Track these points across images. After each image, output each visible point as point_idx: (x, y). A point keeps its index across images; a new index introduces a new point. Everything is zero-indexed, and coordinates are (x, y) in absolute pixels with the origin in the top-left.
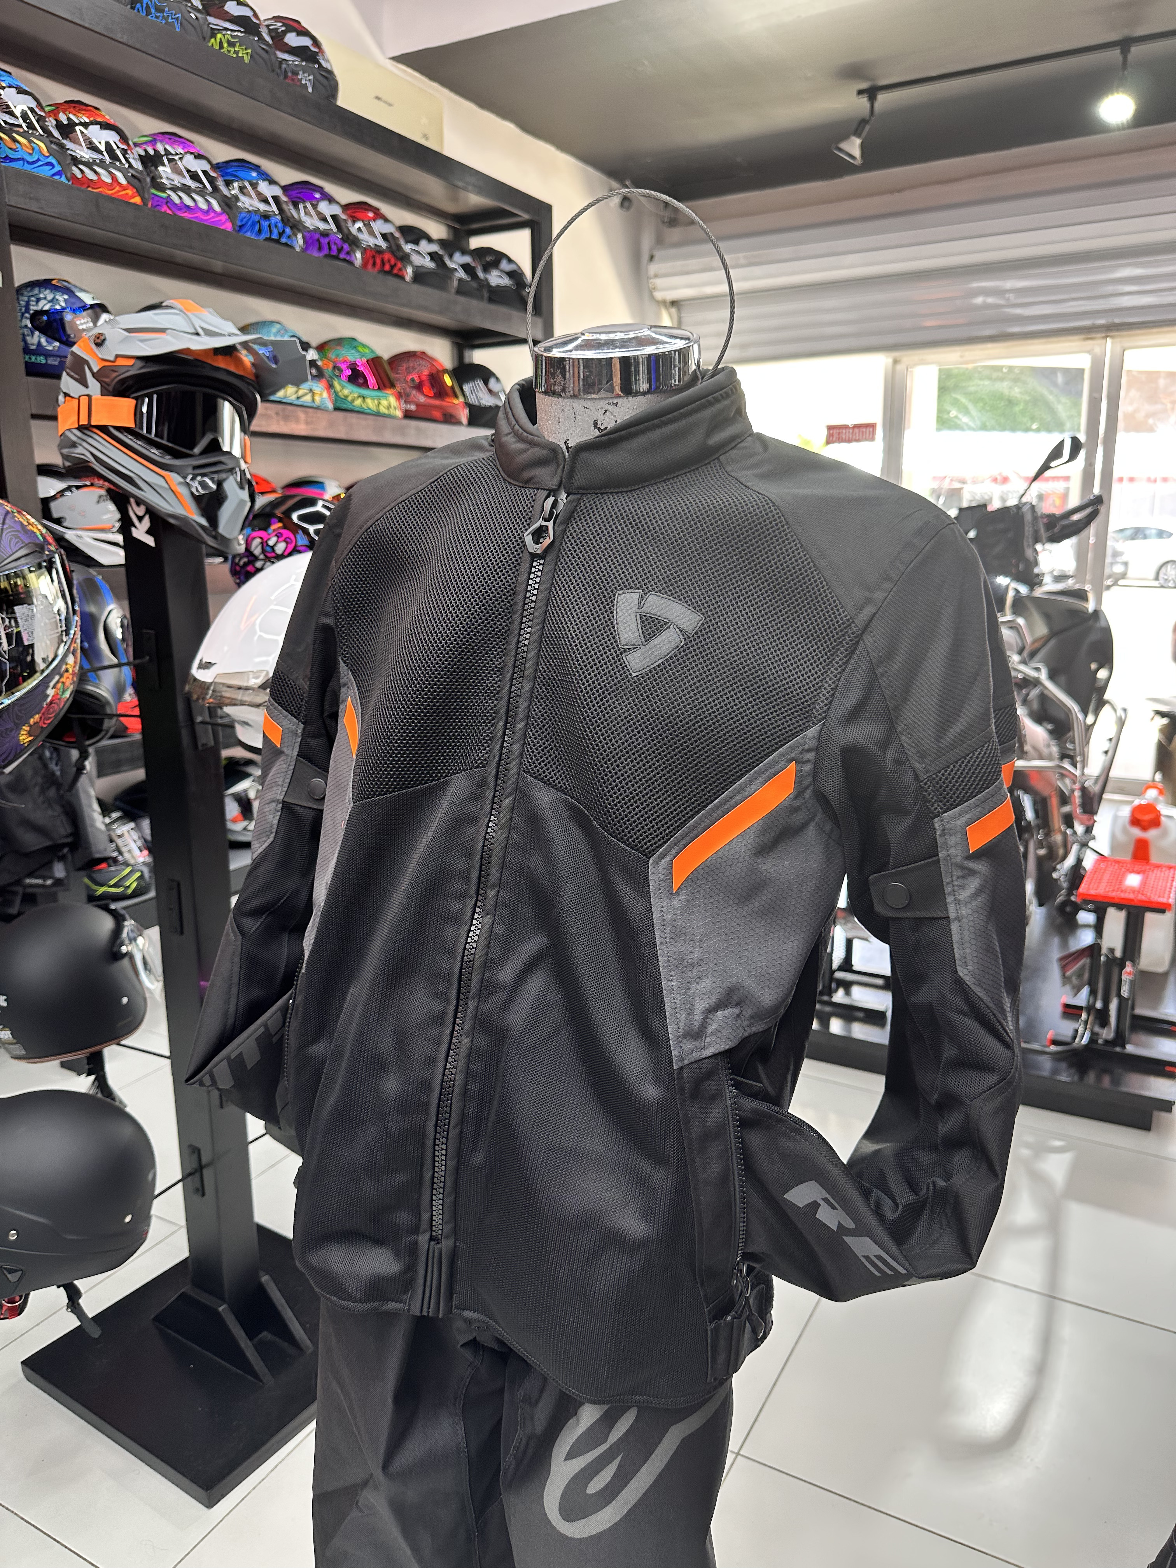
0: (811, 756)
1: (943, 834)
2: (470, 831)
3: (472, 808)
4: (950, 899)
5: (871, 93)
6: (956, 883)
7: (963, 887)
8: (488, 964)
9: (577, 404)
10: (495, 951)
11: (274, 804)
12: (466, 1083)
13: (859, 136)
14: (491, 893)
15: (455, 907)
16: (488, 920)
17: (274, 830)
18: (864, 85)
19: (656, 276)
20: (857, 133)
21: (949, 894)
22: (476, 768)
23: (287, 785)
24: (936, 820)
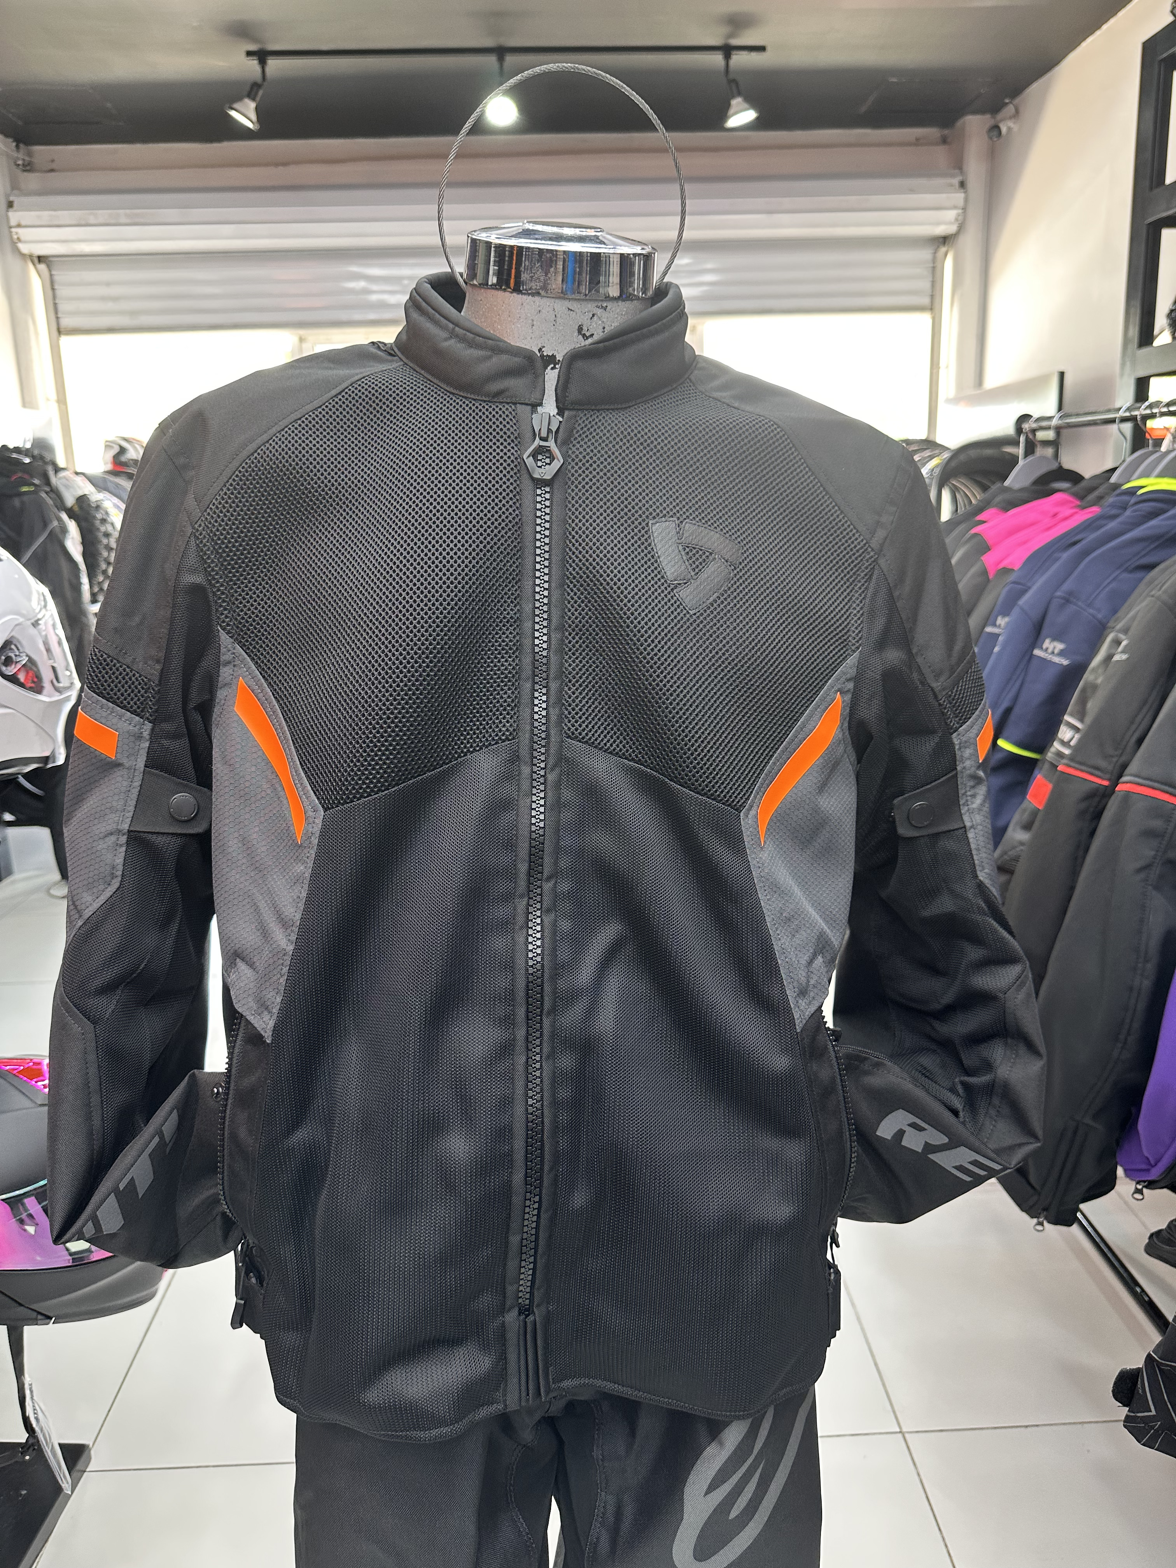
0: (850, 685)
1: (960, 749)
2: (507, 818)
3: (507, 790)
4: (964, 810)
5: (262, 56)
6: (969, 793)
7: (974, 796)
8: (558, 969)
9: (561, 306)
10: (564, 954)
11: (113, 838)
12: (555, 1116)
13: (254, 99)
14: (548, 886)
15: (500, 912)
16: (548, 920)
17: (120, 873)
18: (253, 47)
19: (19, 226)
20: (251, 95)
21: (964, 805)
22: (504, 741)
23: (132, 809)
24: (955, 735)
